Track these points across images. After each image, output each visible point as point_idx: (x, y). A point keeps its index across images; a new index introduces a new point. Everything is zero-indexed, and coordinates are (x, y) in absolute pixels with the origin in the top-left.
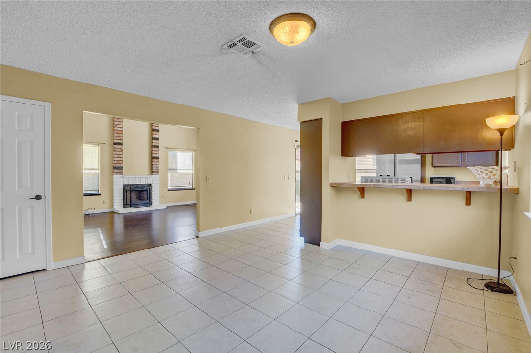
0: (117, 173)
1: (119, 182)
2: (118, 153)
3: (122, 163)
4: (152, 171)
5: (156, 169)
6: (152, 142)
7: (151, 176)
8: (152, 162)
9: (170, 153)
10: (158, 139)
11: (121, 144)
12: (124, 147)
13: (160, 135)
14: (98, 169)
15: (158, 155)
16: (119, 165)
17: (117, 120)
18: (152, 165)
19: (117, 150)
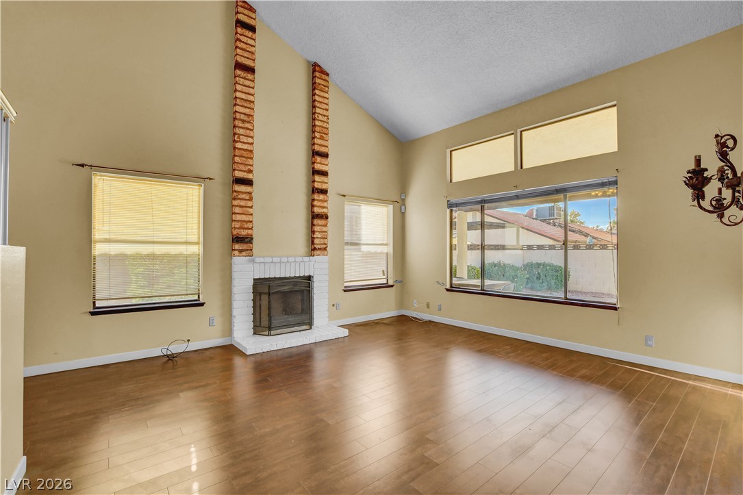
0: (240, 251)
1: (245, 272)
2: (242, 203)
3: (251, 229)
4: (313, 248)
5: (322, 241)
6: (314, 181)
7: (311, 258)
8: (313, 225)
9: (349, 207)
10: (325, 174)
11: (249, 183)
12: (256, 190)
13: (330, 165)
14: (197, 243)
15: (325, 210)
16: (244, 233)
17: (241, 125)
18: (313, 232)
19: (241, 196)
